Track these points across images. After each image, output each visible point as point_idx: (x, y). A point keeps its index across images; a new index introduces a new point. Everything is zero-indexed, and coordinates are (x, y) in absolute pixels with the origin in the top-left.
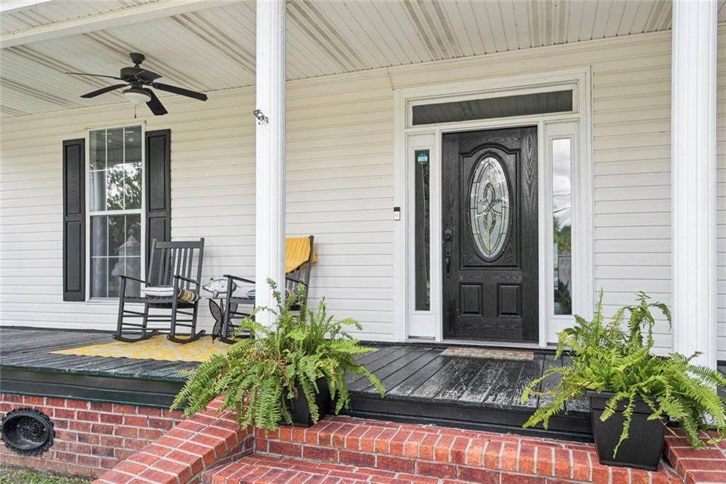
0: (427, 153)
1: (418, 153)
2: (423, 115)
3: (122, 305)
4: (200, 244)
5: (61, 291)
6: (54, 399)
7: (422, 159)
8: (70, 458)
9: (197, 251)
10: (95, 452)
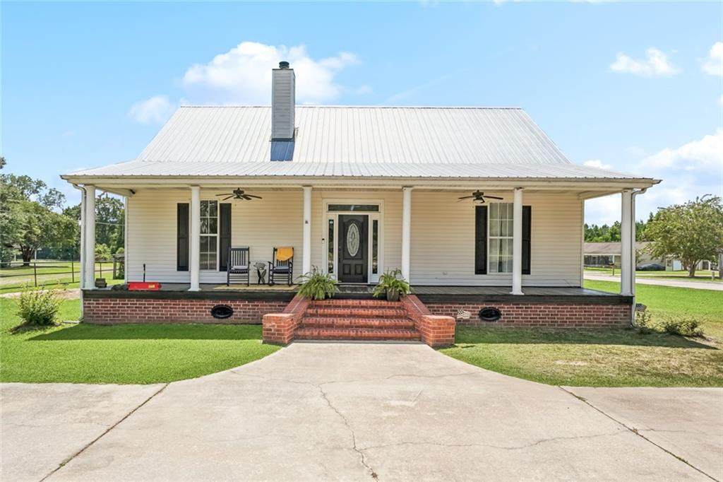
0: (333, 221)
1: (330, 221)
2: (332, 208)
3: (228, 274)
4: (248, 249)
5: (176, 267)
6: (232, 301)
7: (331, 222)
8: (240, 318)
9: (247, 252)
10: (249, 316)
